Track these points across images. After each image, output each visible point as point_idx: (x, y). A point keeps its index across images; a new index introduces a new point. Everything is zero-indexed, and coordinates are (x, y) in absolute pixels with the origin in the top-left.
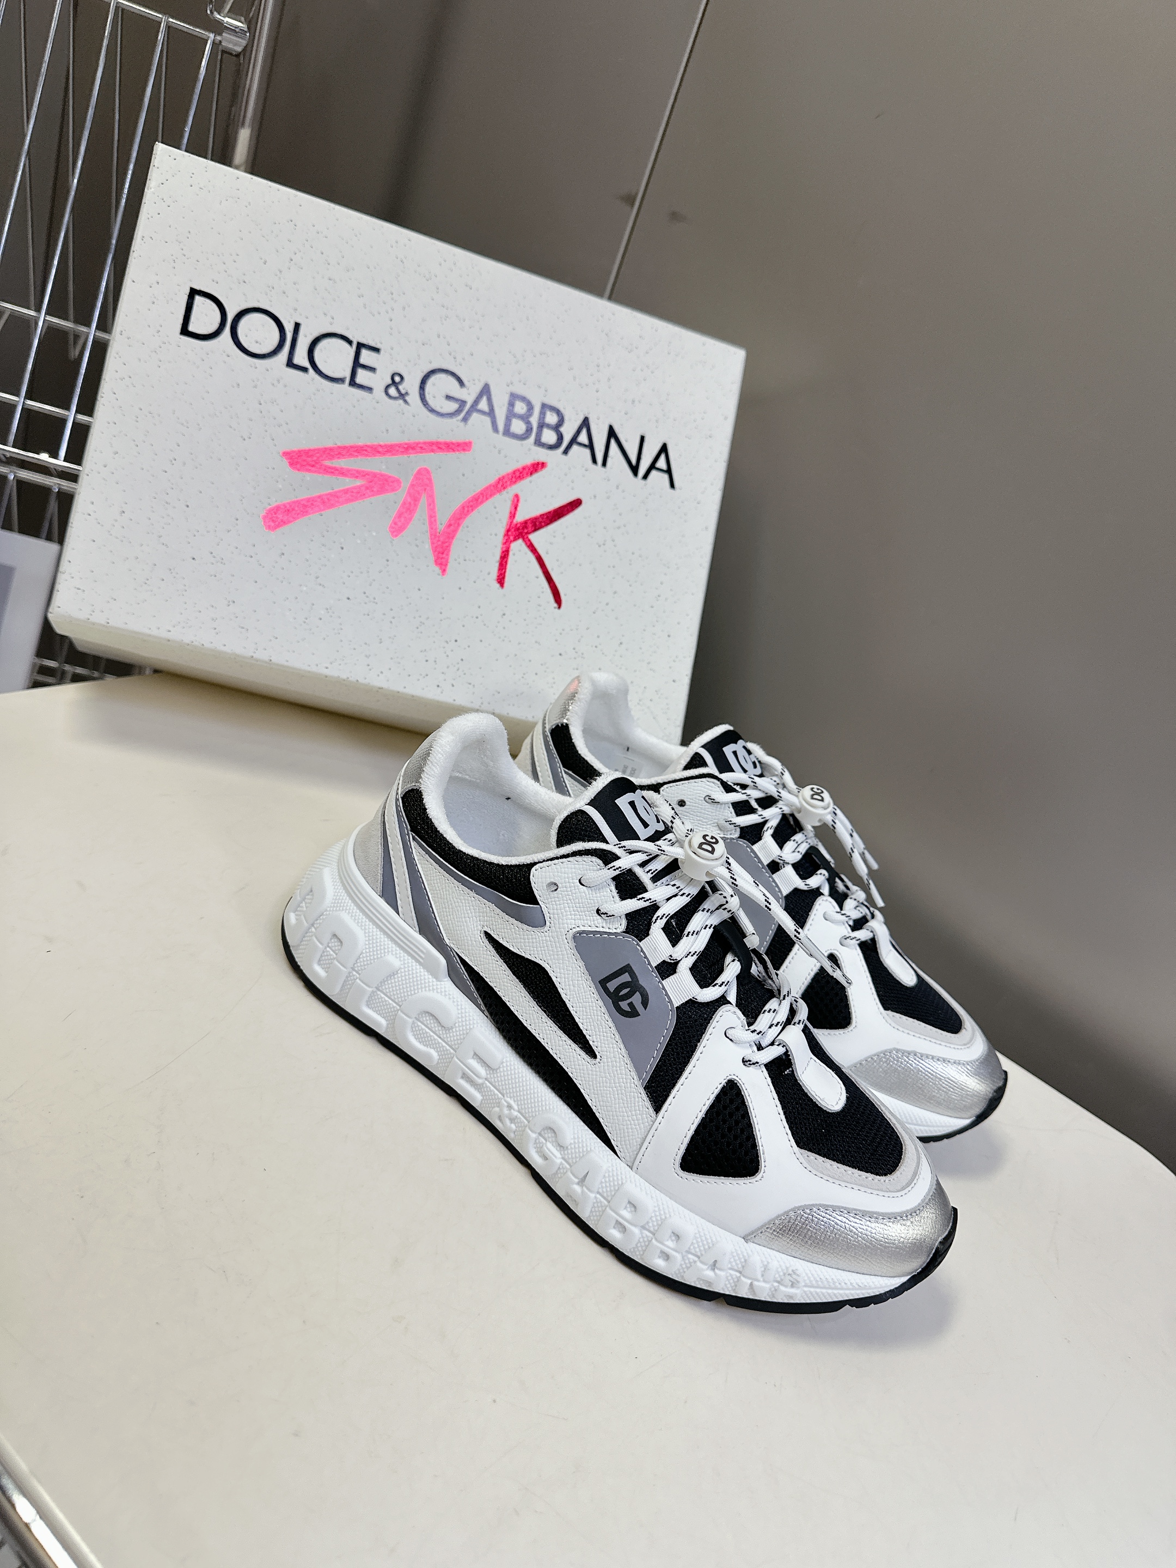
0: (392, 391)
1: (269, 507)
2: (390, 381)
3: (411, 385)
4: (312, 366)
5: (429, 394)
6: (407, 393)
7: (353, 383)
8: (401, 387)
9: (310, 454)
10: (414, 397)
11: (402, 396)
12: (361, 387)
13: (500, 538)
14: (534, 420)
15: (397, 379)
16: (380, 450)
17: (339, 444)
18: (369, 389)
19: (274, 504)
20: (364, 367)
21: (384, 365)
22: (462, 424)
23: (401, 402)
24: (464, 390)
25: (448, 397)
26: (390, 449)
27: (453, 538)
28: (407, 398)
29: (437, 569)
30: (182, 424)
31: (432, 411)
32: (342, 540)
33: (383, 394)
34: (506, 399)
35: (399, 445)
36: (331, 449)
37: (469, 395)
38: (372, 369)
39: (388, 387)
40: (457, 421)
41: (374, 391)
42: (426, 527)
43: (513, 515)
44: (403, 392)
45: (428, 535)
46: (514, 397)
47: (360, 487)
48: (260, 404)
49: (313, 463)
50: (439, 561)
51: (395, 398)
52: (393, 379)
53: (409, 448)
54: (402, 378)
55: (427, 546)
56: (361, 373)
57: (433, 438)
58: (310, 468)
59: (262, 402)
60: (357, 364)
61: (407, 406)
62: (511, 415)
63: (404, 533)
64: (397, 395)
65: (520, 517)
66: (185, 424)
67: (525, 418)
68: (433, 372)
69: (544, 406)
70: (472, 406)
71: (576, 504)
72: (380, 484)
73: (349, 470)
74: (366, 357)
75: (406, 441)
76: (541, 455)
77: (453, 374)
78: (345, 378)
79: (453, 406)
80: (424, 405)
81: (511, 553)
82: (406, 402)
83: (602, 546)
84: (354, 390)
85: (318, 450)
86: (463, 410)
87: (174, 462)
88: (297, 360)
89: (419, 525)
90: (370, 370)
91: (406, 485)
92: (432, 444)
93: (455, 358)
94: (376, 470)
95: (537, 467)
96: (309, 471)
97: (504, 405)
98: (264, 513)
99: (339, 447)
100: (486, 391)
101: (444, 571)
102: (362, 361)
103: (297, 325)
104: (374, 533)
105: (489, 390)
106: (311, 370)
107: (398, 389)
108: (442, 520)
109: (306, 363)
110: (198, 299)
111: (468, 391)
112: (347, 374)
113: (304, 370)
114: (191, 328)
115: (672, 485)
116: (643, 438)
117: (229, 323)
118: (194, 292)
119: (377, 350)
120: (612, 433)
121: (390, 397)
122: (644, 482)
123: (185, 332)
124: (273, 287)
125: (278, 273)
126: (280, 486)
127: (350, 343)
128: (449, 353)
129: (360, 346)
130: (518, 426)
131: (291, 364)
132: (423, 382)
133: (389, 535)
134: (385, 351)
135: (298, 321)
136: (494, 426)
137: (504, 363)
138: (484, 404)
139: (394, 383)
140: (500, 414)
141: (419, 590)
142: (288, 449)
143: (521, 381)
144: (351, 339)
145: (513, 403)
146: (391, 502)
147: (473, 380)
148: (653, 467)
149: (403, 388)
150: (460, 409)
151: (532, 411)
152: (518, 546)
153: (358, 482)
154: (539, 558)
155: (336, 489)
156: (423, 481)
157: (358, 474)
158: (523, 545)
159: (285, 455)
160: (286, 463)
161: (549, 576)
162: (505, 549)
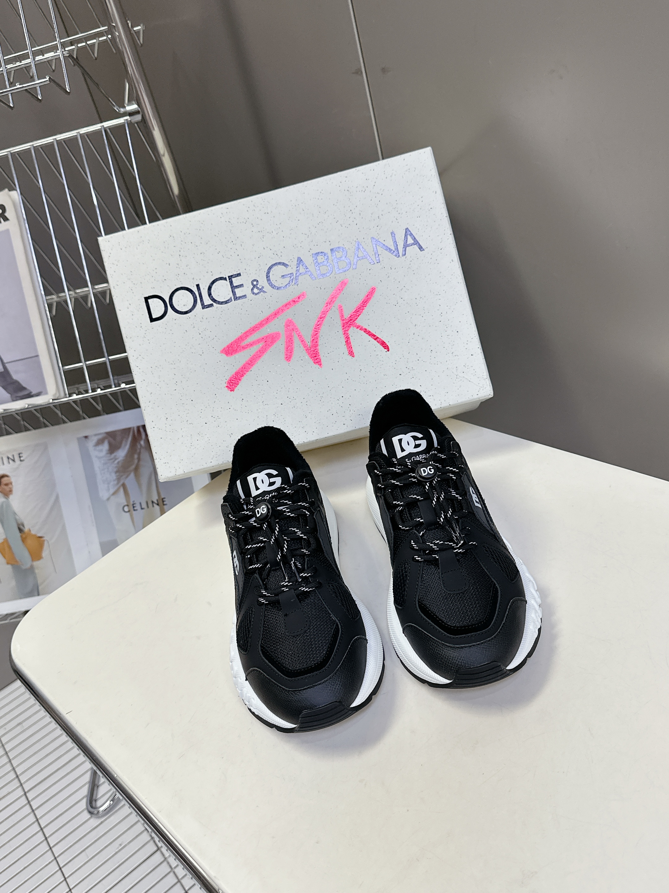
0: (256, 291)
1: (227, 381)
2: (252, 286)
3: (263, 282)
4: (214, 302)
5: (273, 281)
6: (263, 287)
7: (236, 298)
8: (258, 286)
9: (233, 344)
10: (267, 288)
11: (261, 290)
12: (240, 298)
13: (341, 332)
14: (330, 261)
15: (255, 283)
16: (263, 323)
17: (243, 332)
18: (245, 296)
19: (228, 378)
20: (237, 287)
21: (245, 280)
22: (296, 285)
23: (262, 293)
24: (289, 267)
26: (267, 320)
27: (317, 345)
28: (264, 290)
29: (317, 366)
30: (172, 364)
31: (278, 288)
32: (266, 377)
33: (252, 294)
34: (311, 259)
35: (271, 315)
36: (241, 336)
37: (292, 269)
38: (241, 286)
39: (252, 289)
40: (293, 285)
41: (247, 296)
42: (302, 347)
43: (342, 316)
44: (260, 287)
45: (305, 351)
46: (315, 255)
47: (262, 347)
48: (200, 334)
49: (236, 348)
50: (316, 361)
51: (259, 293)
52: (252, 284)
53: (276, 314)
54: (257, 281)
55: (307, 357)
56: (237, 290)
57: (285, 302)
58: (236, 351)
60: (233, 288)
61: (265, 293)
62: (318, 264)
63: (293, 357)
64: (258, 291)
65: (347, 315)
66: (173, 363)
67: (325, 263)
68: (270, 268)
69: (333, 250)
70: (296, 274)
71: (373, 290)
72: (270, 340)
73: (253, 342)
74: (236, 281)
75: (273, 311)
76: (342, 277)
77: (280, 263)
78: (231, 297)
79: (287, 280)
80: (273, 288)
81: (350, 336)
82: (264, 292)
83: (397, 305)
84: (236, 301)
85: (235, 341)
86: (293, 278)
87: (176, 383)
88: (206, 303)
89: (298, 349)
90: (240, 287)
91: (283, 333)
92: (286, 305)
93: (277, 254)
94: (266, 334)
95: (344, 284)
96: (236, 353)
97: (311, 262)
98: (226, 385)
100: (300, 260)
101: (320, 365)
102: (235, 285)
103: (198, 286)
104: (279, 366)
105: (302, 260)
106: (214, 304)
107: (258, 288)
108: (308, 340)
109: (211, 302)
110: (150, 301)
111: (291, 267)
112: (231, 295)
113: (211, 305)
114: (154, 317)
115: (421, 248)
116: (392, 233)
117: (169, 304)
118: (146, 299)
119: (239, 275)
120: (376, 241)
121: (256, 294)
122: (405, 257)
123: (152, 320)
124: (179, 274)
125: (177, 266)
126: (227, 368)
127: (225, 279)
128: (274, 254)
129: (230, 277)
130: (324, 270)
131: (204, 307)
132: (268, 277)
133: (286, 363)
134: (243, 273)
135: (197, 284)
136: (311, 275)
137: (302, 242)
138: (302, 270)
139: (254, 286)
140: (312, 268)
141: (313, 381)
142: (222, 348)
143: (316, 245)
144: (224, 277)
145: (316, 259)
146: (280, 345)
147: (291, 260)
148: (406, 246)
149: (260, 286)
150: (291, 279)
151: (328, 257)
152: (352, 331)
153: (261, 345)
154: (366, 331)
155: (252, 354)
156: (290, 326)
157: (258, 341)
158: (355, 328)
159: (222, 352)
160: (224, 355)
161: (375, 337)
162: (346, 336)
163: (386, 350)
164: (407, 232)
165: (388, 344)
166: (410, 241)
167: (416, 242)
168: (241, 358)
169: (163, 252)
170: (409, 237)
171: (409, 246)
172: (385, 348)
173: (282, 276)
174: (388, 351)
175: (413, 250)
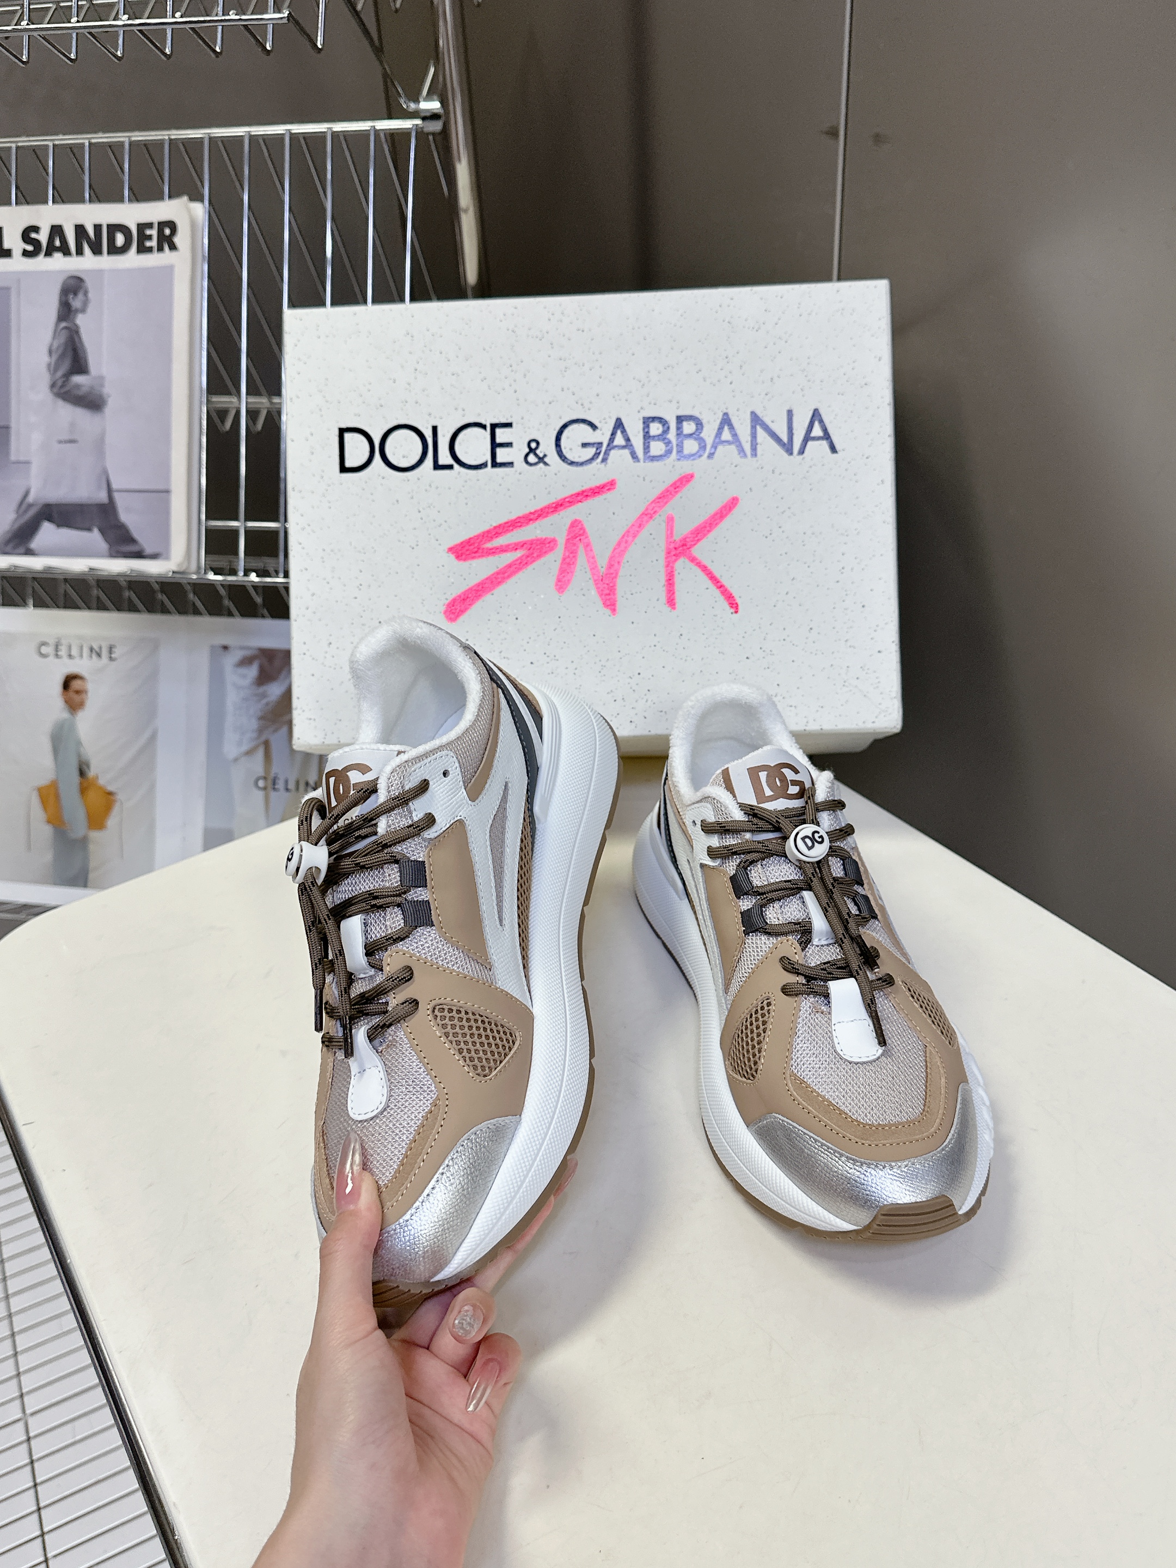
0: (532, 458)
1: (447, 602)
2: (527, 450)
3: (547, 447)
4: (456, 462)
5: (565, 448)
6: (545, 456)
7: (495, 464)
8: (538, 452)
9: (472, 542)
10: (553, 457)
11: (541, 460)
12: (502, 464)
13: (662, 562)
14: (672, 435)
15: (533, 445)
16: (532, 517)
17: (495, 524)
18: (511, 464)
19: (450, 598)
20: (502, 445)
21: (517, 437)
22: (603, 465)
23: (541, 465)
24: (598, 431)
25: (584, 445)
26: (540, 514)
27: (616, 576)
28: (545, 460)
29: (608, 611)
30: (360, 552)
31: (572, 463)
32: (515, 611)
33: (524, 464)
34: (640, 425)
35: (548, 507)
36: (488, 532)
37: (603, 436)
38: (509, 445)
39: (527, 455)
40: (597, 464)
41: (515, 464)
42: (589, 575)
43: (670, 535)
44: (541, 455)
45: (591, 582)
46: (647, 421)
47: (521, 558)
48: (420, 512)
49: (476, 550)
50: (608, 603)
51: (535, 464)
52: (529, 446)
53: (558, 506)
54: (538, 443)
55: (594, 592)
56: (499, 451)
57: (578, 489)
58: (474, 555)
59: (421, 509)
60: (494, 445)
61: (547, 467)
62: (647, 436)
63: (570, 587)
64: (536, 460)
65: (678, 535)
66: (362, 551)
67: (662, 437)
68: (565, 426)
69: (680, 419)
70: (608, 445)
71: (734, 502)
72: (538, 548)
73: (508, 546)
74: (501, 434)
75: (554, 500)
76: (685, 467)
77: (583, 421)
78: (487, 462)
79: (591, 451)
80: (563, 460)
81: (676, 573)
82: (546, 464)
83: (769, 536)
84: (497, 471)
85: (478, 536)
86: (600, 452)
87: (360, 587)
88: (441, 462)
89: (582, 576)
90: (507, 446)
91: (561, 541)
92: (578, 494)
93: (582, 405)
94: (533, 537)
95: (686, 479)
96: (473, 558)
97: (639, 432)
98: (443, 608)
99: (495, 527)
100: (619, 424)
101: (614, 610)
102: (498, 440)
103: (435, 429)
104: (542, 596)
105: (622, 424)
106: (456, 466)
107: (536, 455)
108: (602, 563)
109: (450, 461)
110: (347, 436)
111: (601, 432)
112: (488, 457)
113: (450, 467)
114: (348, 464)
115: (833, 449)
116: (790, 413)
117: (377, 449)
118: (342, 432)
119: (509, 425)
120: (756, 420)
121: (531, 465)
122: (801, 457)
123: (343, 469)
124: (407, 402)
125: (408, 386)
126: (452, 580)
127: (484, 427)
128: (577, 403)
129: (494, 427)
130: (657, 448)
131: (437, 466)
132: (558, 439)
133: (556, 593)
134: (517, 424)
135: (435, 425)
136: (634, 456)
137: (631, 392)
138: (619, 440)
139: (531, 450)
140: (638, 442)
141: (594, 635)
142: (451, 544)
143: (653, 403)
144: (484, 423)
145: (648, 426)
146: (551, 562)
147: (604, 419)
148: (807, 438)
149: (541, 452)
150: (598, 451)
151: (668, 428)
152: (682, 565)
153: (519, 554)
154: (705, 569)
155: (501, 566)
156: (577, 532)
157: (515, 547)
158: (687, 561)
159: (451, 550)
160: (452, 557)
161: (719, 584)
162: (669, 571)
163: (732, 610)
164: (816, 415)
165: (739, 601)
166: (817, 431)
167: (827, 436)
168: (482, 568)
169: (388, 358)
170: (817, 424)
171: (814, 439)
172: (732, 607)
173: (582, 444)
174: (736, 612)
175: (818, 448)
